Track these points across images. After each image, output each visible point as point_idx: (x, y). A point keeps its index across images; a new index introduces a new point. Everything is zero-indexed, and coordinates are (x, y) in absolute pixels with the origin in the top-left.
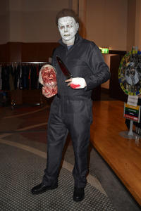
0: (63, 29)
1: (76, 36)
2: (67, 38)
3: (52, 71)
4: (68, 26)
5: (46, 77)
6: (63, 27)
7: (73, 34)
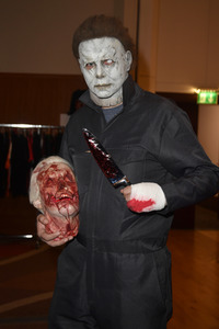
0: (93, 71)
1: (124, 86)
2: (103, 94)
3: (67, 175)
4: (104, 62)
5: (53, 190)
6: (91, 65)
7: (119, 82)
